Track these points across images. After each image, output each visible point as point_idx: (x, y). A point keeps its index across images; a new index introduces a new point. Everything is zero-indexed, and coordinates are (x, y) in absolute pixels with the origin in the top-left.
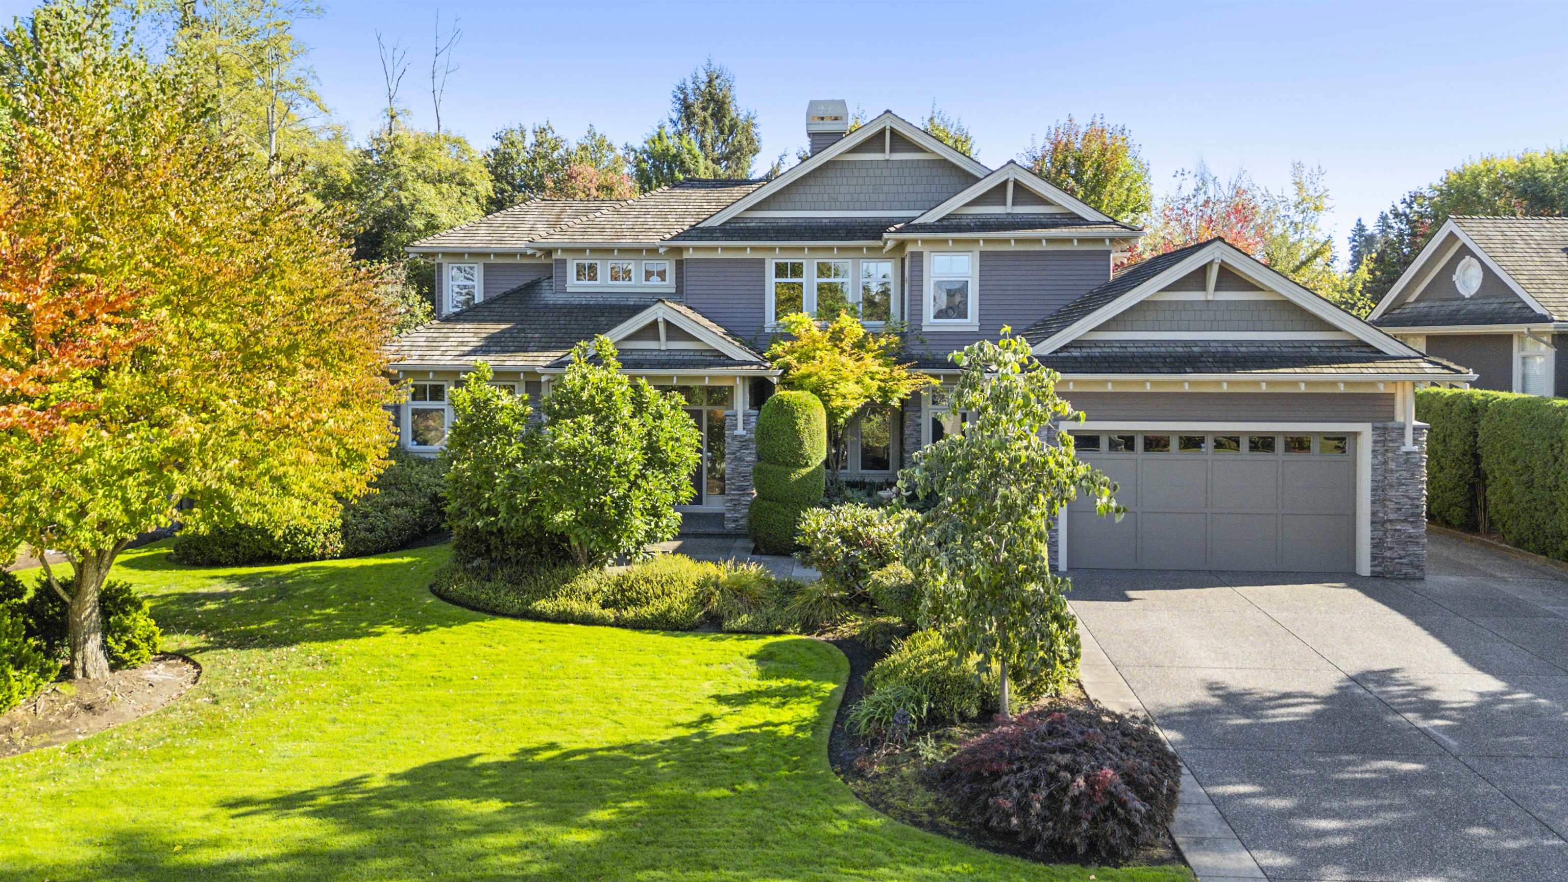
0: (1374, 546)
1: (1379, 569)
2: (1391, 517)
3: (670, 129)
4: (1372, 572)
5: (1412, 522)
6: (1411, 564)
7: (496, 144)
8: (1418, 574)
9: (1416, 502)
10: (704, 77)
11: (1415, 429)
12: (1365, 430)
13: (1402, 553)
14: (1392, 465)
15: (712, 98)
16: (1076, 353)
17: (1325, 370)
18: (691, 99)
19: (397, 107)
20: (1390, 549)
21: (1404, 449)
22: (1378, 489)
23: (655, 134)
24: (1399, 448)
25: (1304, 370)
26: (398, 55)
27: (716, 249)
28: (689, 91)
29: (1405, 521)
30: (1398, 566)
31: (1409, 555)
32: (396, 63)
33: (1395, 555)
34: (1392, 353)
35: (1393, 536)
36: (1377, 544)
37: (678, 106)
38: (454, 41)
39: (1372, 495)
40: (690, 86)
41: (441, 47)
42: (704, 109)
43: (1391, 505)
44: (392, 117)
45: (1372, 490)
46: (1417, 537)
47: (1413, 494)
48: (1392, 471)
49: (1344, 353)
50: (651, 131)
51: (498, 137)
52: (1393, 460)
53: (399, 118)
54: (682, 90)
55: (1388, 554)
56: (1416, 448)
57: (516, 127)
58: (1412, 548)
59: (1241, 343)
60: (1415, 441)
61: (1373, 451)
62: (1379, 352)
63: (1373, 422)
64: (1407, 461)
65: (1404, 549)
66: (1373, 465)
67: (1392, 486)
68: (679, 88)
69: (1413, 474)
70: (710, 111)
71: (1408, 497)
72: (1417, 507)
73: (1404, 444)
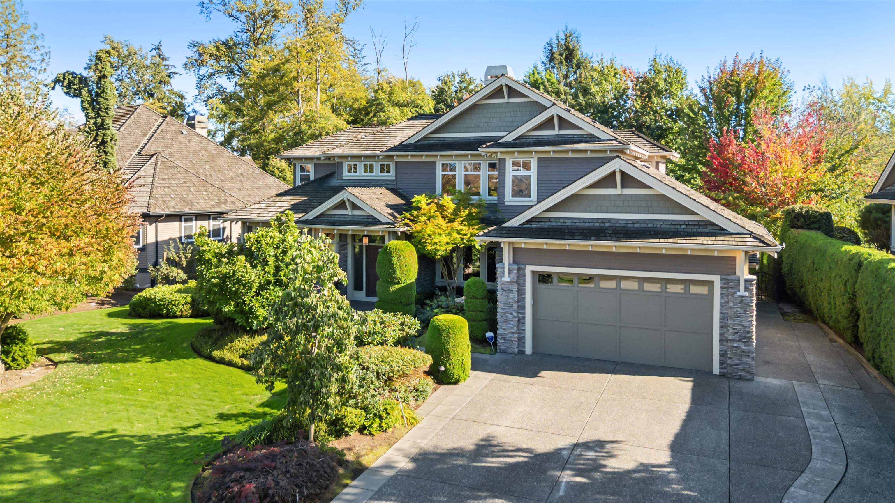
0: (721, 356)
1: (724, 371)
2: (730, 337)
3: (541, 68)
4: (720, 372)
5: (744, 342)
6: (744, 369)
7: (440, 83)
8: (749, 377)
9: (747, 329)
10: (562, 36)
11: (746, 281)
12: (716, 279)
13: (738, 362)
14: (731, 304)
15: (567, 48)
16: (534, 225)
17: (679, 241)
18: (555, 50)
19: (381, 67)
20: (730, 358)
21: (738, 294)
22: (724, 318)
23: (531, 71)
24: (735, 292)
25: (666, 240)
26: (382, 40)
27: (407, 156)
28: (554, 46)
29: (740, 340)
30: (735, 370)
31: (743, 364)
32: (381, 43)
33: (733, 363)
34: (731, 231)
35: (731, 350)
36: (723, 355)
37: (547, 54)
38: (415, 29)
39: (720, 322)
40: (555, 41)
41: (407, 33)
42: (561, 55)
43: (731, 330)
44: (379, 73)
45: (720, 319)
46: (749, 352)
47: (745, 324)
48: (731, 307)
49: (701, 230)
50: (529, 69)
51: (440, 79)
52: (731, 301)
53: (383, 73)
54: (550, 44)
55: (729, 362)
56: (747, 294)
57: (450, 73)
58: (744, 359)
59: (638, 221)
60: (746, 289)
61: (721, 294)
62: (724, 230)
63: (721, 275)
64: (741, 302)
65: (739, 359)
66: (721, 303)
67: (731, 318)
68: (548, 44)
69: (745, 311)
70: (564, 56)
71: (742, 325)
72: (749, 332)
73: (739, 291)
